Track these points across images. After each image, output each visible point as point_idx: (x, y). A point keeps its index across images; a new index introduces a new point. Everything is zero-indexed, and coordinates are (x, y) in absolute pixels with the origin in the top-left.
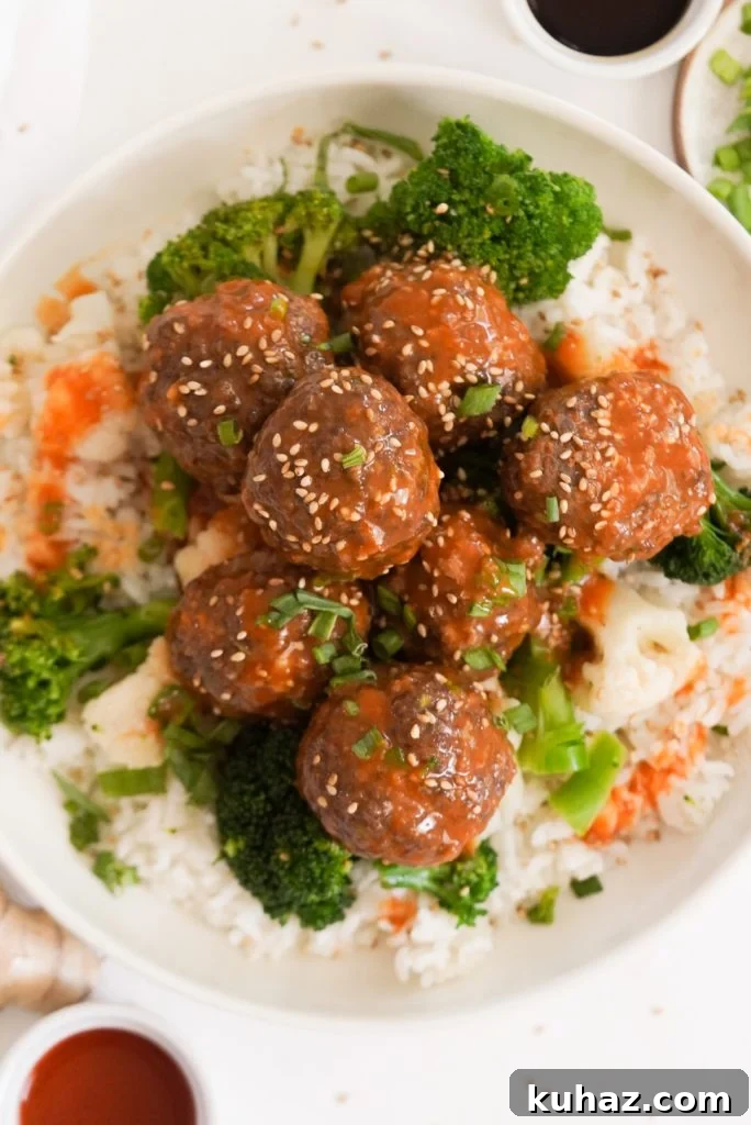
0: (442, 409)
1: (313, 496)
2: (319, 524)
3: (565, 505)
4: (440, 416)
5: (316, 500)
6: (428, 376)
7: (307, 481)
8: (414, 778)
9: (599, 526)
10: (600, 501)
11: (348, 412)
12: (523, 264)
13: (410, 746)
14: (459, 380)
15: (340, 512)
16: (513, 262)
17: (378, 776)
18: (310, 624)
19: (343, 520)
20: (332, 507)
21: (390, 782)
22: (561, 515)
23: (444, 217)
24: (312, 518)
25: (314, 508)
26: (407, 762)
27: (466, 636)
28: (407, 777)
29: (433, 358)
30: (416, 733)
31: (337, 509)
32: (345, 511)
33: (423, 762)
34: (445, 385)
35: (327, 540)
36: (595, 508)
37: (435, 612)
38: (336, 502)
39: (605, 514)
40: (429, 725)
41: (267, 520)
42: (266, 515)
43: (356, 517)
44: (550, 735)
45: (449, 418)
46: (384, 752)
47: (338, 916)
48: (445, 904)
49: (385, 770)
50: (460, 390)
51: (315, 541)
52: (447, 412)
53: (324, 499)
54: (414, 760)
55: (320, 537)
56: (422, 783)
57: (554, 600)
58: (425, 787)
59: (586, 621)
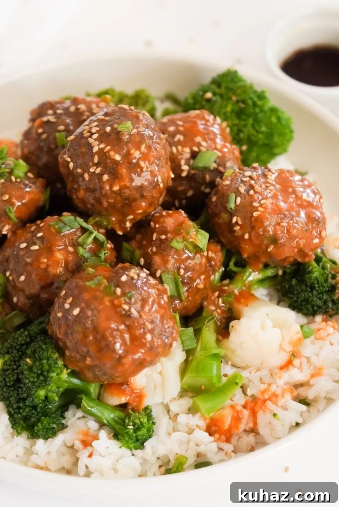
0: (183, 162)
1: (97, 143)
2: (96, 159)
3: (239, 200)
4: (181, 166)
5: (98, 145)
6: (179, 142)
7: (95, 136)
8: (116, 302)
9: (255, 214)
10: (259, 202)
13: (119, 284)
14: (196, 149)
15: (109, 153)
17: (96, 298)
18: (80, 237)
19: (110, 159)
20: (105, 150)
21: (101, 302)
22: (236, 206)
23: (208, 100)
24: (93, 156)
25: (96, 149)
26: (115, 293)
28: (112, 302)
29: (185, 136)
30: (124, 278)
31: (109, 151)
32: (112, 153)
33: (124, 294)
34: (187, 150)
35: (98, 170)
36: (255, 204)
37: (151, 250)
38: (109, 148)
39: (260, 209)
40: (132, 278)
41: (68, 163)
42: (69, 160)
43: (118, 158)
44: (202, 353)
45: (185, 168)
46: (103, 286)
49: (101, 295)
50: (194, 155)
51: (92, 170)
52: (185, 165)
53: (102, 146)
54: (119, 291)
55: (95, 167)
56: (120, 306)
57: (222, 293)
58: (121, 309)
59: (238, 306)
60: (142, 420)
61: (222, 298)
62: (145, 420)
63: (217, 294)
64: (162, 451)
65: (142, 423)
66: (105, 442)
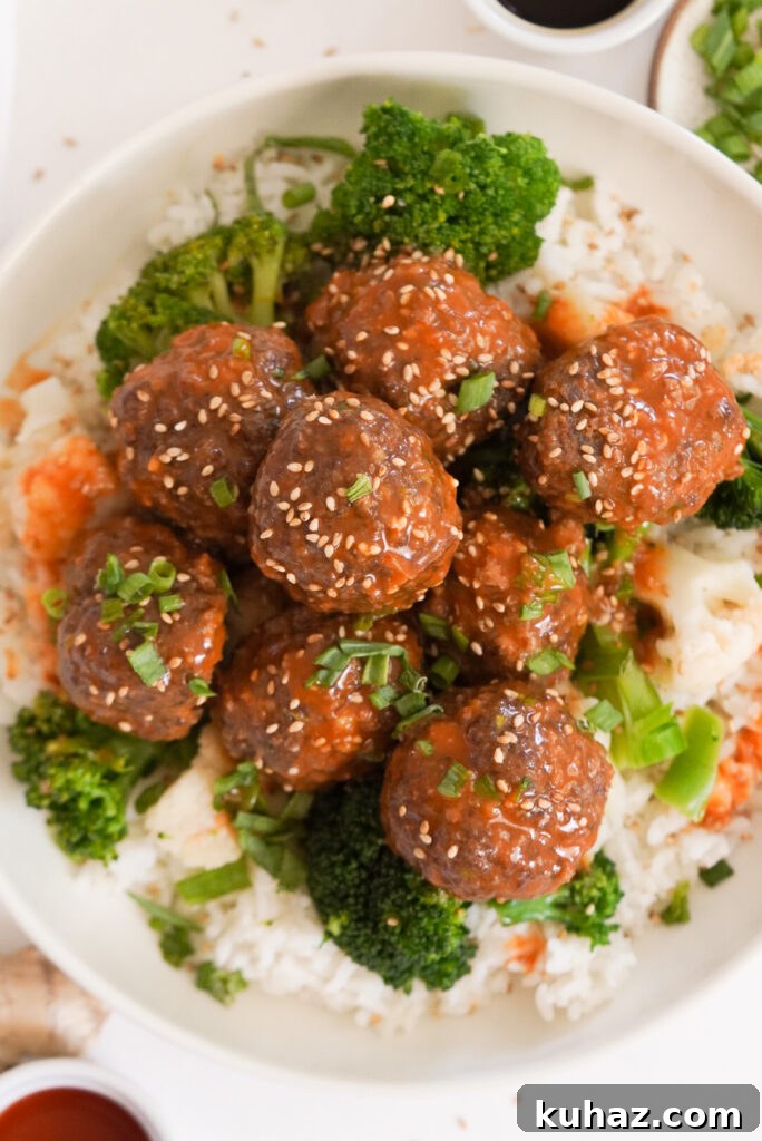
0: (440, 411)
1: (325, 539)
2: (340, 566)
3: (594, 478)
4: (439, 419)
5: (330, 542)
6: (417, 382)
7: (314, 525)
8: (510, 805)
9: (634, 491)
10: (629, 464)
11: (342, 441)
12: (488, 239)
13: (496, 772)
14: (450, 377)
15: (357, 549)
16: (477, 239)
17: (471, 812)
18: (362, 672)
19: (363, 556)
20: (349, 545)
21: (486, 814)
22: (593, 489)
23: (393, 210)
24: (330, 562)
25: (329, 551)
26: (498, 790)
27: (524, 643)
29: (417, 360)
30: (499, 757)
31: (355, 546)
32: (363, 547)
33: (515, 786)
34: (436, 386)
35: (351, 581)
36: (626, 473)
37: (486, 626)
38: (351, 540)
39: (638, 476)
40: (512, 745)
41: (284, 574)
42: (282, 569)
43: (376, 550)
44: (640, 724)
45: (449, 420)
46: (473, 783)
47: (464, 969)
48: (574, 928)
49: (478, 804)
50: (453, 387)
51: (339, 584)
52: (446, 412)
53: (338, 539)
54: (503, 785)
55: (344, 580)
56: (519, 808)
57: (607, 583)
58: (522, 812)
59: (647, 596)
60: (599, 885)
61: (615, 595)
62: (603, 882)
63: (601, 591)
64: (647, 900)
65: (601, 889)
66: (565, 953)
